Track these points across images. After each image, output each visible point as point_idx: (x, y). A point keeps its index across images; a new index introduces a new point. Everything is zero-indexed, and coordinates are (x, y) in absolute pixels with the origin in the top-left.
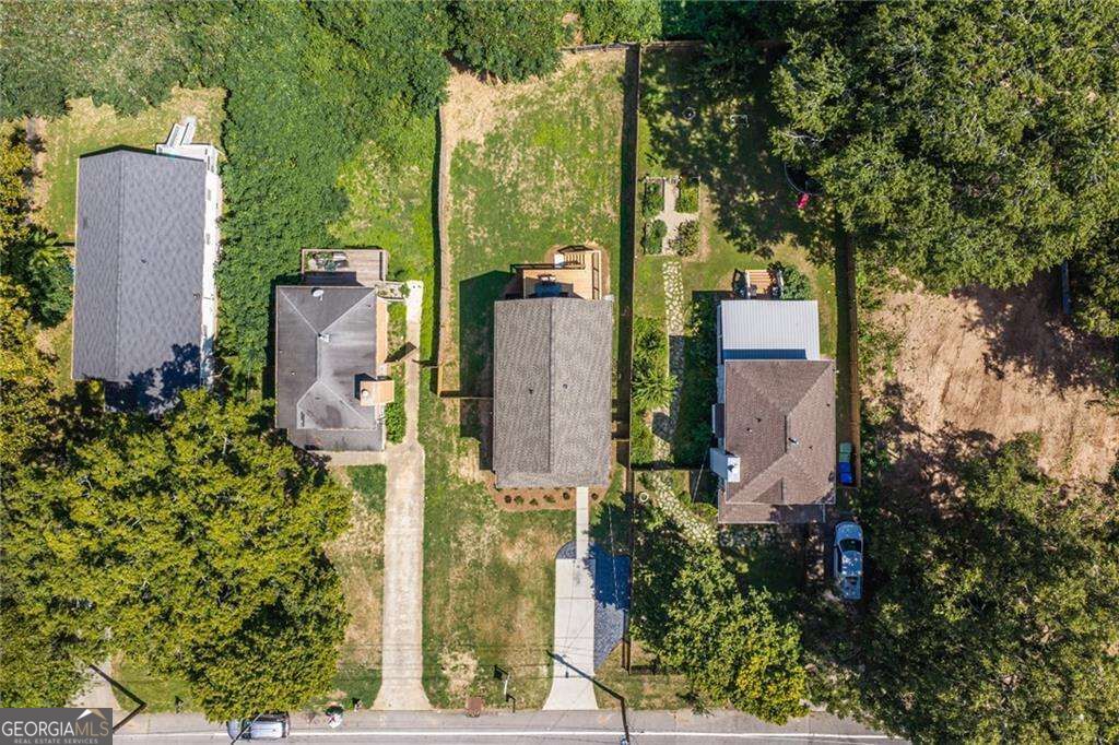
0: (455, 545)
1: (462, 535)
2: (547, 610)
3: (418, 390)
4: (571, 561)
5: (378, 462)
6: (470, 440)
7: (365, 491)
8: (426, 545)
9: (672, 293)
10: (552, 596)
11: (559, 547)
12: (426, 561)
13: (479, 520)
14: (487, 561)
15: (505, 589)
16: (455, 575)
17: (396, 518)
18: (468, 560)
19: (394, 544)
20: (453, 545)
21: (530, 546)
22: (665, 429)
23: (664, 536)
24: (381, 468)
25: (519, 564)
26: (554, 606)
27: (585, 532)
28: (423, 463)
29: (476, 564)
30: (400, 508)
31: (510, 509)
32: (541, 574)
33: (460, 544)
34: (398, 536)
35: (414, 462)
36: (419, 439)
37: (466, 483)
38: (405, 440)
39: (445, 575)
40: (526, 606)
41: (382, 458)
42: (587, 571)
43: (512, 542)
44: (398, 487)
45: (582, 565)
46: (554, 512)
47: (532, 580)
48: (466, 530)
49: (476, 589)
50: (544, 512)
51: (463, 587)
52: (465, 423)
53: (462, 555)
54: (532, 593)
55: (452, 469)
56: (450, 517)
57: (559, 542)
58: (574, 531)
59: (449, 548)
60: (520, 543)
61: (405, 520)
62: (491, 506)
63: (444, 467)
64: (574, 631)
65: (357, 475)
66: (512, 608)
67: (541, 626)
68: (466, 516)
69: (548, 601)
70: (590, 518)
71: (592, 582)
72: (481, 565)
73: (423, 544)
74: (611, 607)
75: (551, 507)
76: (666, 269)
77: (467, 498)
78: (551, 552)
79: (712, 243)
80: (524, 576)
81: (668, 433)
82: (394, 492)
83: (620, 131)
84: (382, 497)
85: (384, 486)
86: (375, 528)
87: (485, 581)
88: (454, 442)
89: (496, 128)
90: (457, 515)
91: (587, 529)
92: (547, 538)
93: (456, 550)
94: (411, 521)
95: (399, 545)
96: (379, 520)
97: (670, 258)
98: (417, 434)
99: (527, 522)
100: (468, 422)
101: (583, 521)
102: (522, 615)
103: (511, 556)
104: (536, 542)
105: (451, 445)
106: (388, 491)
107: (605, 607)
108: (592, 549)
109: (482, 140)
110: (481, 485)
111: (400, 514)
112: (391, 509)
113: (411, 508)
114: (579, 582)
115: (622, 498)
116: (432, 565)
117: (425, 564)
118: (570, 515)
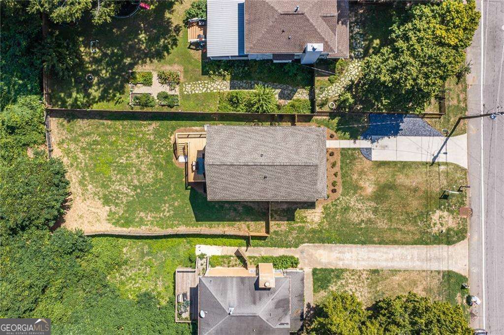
0: (363, 224)
1: (357, 220)
2: (405, 166)
3: (265, 248)
4: (373, 151)
5: (311, 274)
6: (296, 214)
7: (329, 281)
8: (363, 243)
9: (203, 88)
10: (395, 163)
11: (364, 159)
12: (373, 243)
13: (347, 209)
14: (373, 204)
15: (391, 193)
16: (382, 224)
17: (346, 262)
18: (372, 216)
19: (363, 263)
20: (363, 225)
21: (364, 177)
22: (289, 92)
23: (356, 92)
24: (315, 272)
25: (375, 184)
26: (402, 162)
27: (355, 142)
28: (311, 244)
29: (375, 211)
30: (340, 259)
31: (340, 190)
32: (381, 170)
33: (363, 221)
34: (358, 260)
35: (311, 250)
36: (296, 247)
37: (324, 218)
38: (296, 256)
39: (382, 231)
40: (401, 179)
41: (308, 270)
42: (379, 141)
43: (361, 188)
44: (326, 261)
45: (375, 144)
46: (342, 162)
47: (385, 176)
48: (354, 217)
49: (391, 211)
50: (342, 169)
51: (390, 220)
52: (286, 218)
53: (369, 220)
54: (394, 175)
55: (315, 226)
56: (346, 227)
57: (361, 159)
58: (354, 149)
59: (365, 228)
60: (361, 183)
61: (348, 256)
62: (338, 201)
63: (314, 231)
64: (418, 149)
65: (319, 286)
66: (403, 187)
67: (415, 170)
68: (345, 218)
69: (399, 165)
70: (346, 139)
71: (386, 138)
72: (376, 208)
74: (402, 126)
75: (339, 164)
76: (188, 92)
77: (333, 217)
78: (367, 164)
79: (171, 63)
80: (383, 181)
81: (292, 91)
82: (329, 263)
83: (101, 121)
84: (333, 271)
85: (326, 270)
86: (352, 275)
87: (386, 205)
88: (298, 225)
89: (99, 199)
90: (345, 223)
91: (353, 141)
92: (358, 166)
93: (366, 223)
94: (348, 252)
95: (363, 260)
96: (348, 273)
97: (181, 90)
98: (293, 249)
99: (348, 179)
100: (285, 216)
101: (348, 144)
102: (407, 182)
103: (369, 189)
104: (362, 173)
105: (300, 227)
106: (329, 267)
107: (402, 130)
108: (365, 138)
109: (107, 208)
110: (325, 208)
111: (344, 260)
112: (340, 265)
113: (340, 252)
114: (387, 146)
115: (333, 119)
116: (376, 239)
117: (376, 244)
118: (344, 152)
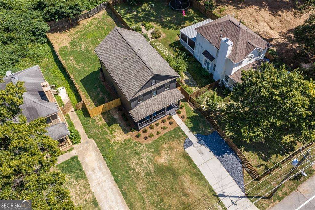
0: (132, 171)
1: (132, 165)
2: (198, 174)
3: (79, 120)
4: (192, 147)
5: (72, 156)
7: (70, 172)
8: (116, 180)
9: (162, 49)
10: (195, 167)
11: (182, 145)
12: (120, 187)
13: (137, 153)
14: (152, 169)
15: (170, 177)
16: (140, 186)
17: (93, 176)
18: (142, 175)
19: (98, 189)
21: (169, 151)
22: (192, 84)
24: (75, 158)
25: (169, 162)
26: (200, 171)
27: (189, 132)
28: (96, 145)
29: (148, 174)
30: (93, 170)
31: (149, 141)
32: (183, 160)
33: (134, 170)
34: (99, 184)
35: (91, 147)
36: (89, 138)
37: (121, 143)
38: (82, 141)
39: (135, 188)
40: (186, 179)
42: (203, 146)
43: (160, 155)
44: (87, 162)
45: (199, 145)
46: (170, 132)
47: (180, 165)
48: (134, 162)
49: (156, 186)
50: (165, 134)
51: (147, 190)
52: (108, 122)
53: (138, 174)
54: (185, 171)
56: (122, 160)
57: (181, 142)
58: (184, 134)
59: (130, 175)
60: (163, 153)
61: (99, 174)
62: (140, 145)
64: (219, 177)
65: (63, 167)
66: (180, 184)
67: (201, 185)
68: (130, 156)
69: (195, 170)
71: (208, 150)
72: (151, 173)
73: (115, 180)
74: (226, 155)
75: (166, 131)
77: (126, 149)
78: (181, 148)
80: (176, 166)
82: (87, 165)
84: (81, 170)
85: (80, 165)
86: (84, 187)
87: (158, 179)
89: (72, 40)
90: (125, 158)
92: (174, 144)
93: (133, 174)
94: (103, 173)
95: (101, 188)
96: (85, 182)
97: (154, 41)
98: (87, 136)
99: (161, 142)
100: (109, 120)
102: (187, 185)
103: (163, 160)
104: (171, 148)
106: (83, 166)
107: (223, 157)
109: (68, 45)
110: (129, 140)
111: (94, 173)
112: (88, 173)
113: (99, 167)
114: (203, 154)
115: (194, 112)
116: (125, 188)
117: (121, 190)
118: (178, 130)
